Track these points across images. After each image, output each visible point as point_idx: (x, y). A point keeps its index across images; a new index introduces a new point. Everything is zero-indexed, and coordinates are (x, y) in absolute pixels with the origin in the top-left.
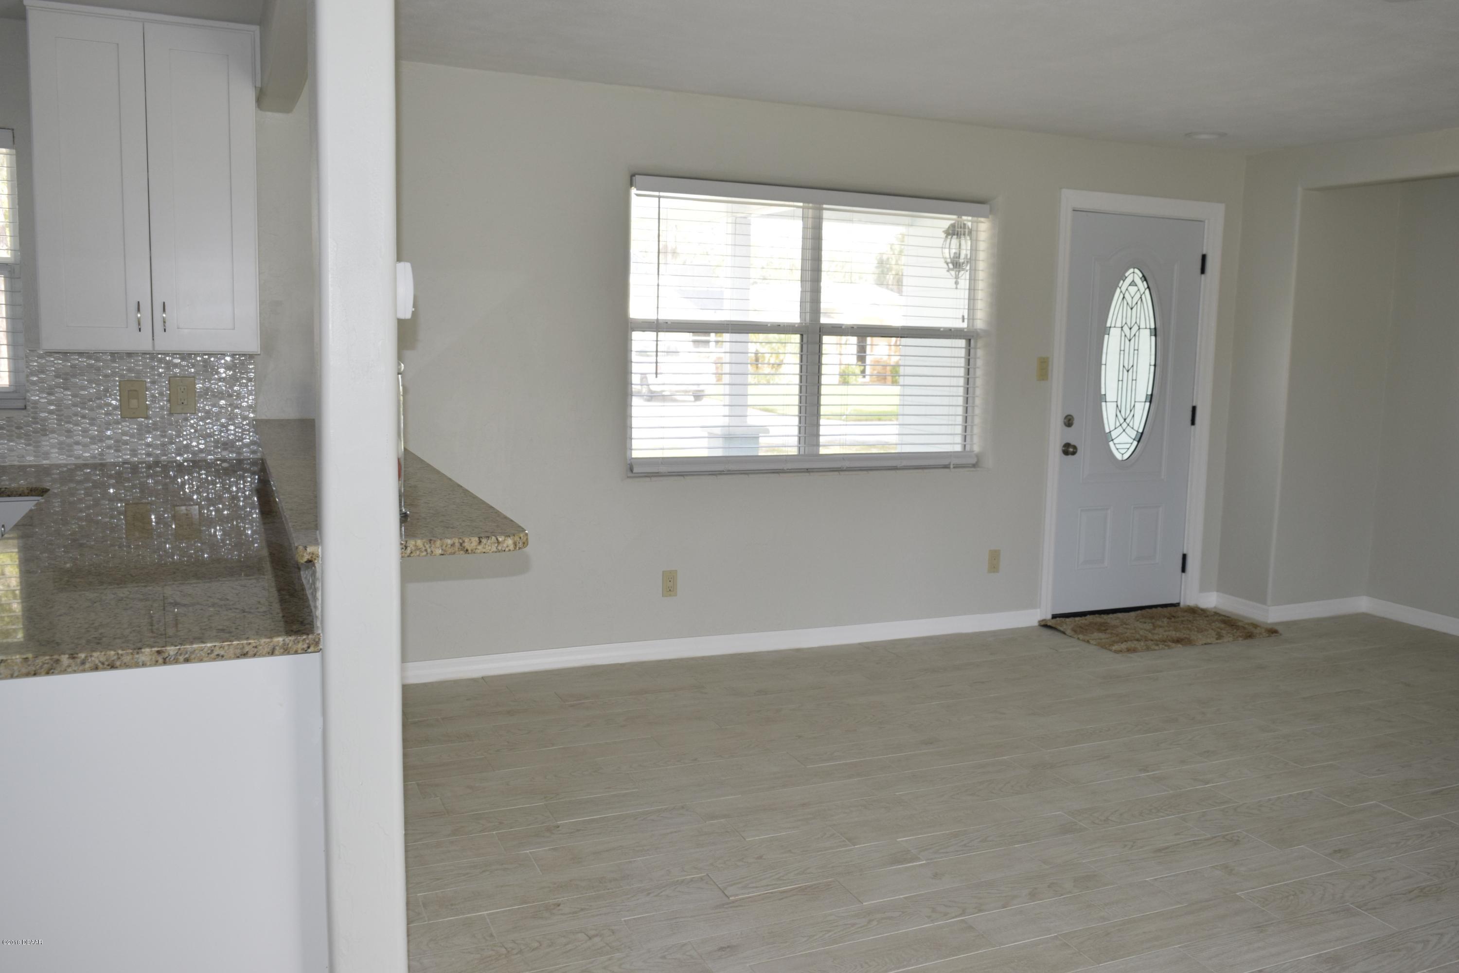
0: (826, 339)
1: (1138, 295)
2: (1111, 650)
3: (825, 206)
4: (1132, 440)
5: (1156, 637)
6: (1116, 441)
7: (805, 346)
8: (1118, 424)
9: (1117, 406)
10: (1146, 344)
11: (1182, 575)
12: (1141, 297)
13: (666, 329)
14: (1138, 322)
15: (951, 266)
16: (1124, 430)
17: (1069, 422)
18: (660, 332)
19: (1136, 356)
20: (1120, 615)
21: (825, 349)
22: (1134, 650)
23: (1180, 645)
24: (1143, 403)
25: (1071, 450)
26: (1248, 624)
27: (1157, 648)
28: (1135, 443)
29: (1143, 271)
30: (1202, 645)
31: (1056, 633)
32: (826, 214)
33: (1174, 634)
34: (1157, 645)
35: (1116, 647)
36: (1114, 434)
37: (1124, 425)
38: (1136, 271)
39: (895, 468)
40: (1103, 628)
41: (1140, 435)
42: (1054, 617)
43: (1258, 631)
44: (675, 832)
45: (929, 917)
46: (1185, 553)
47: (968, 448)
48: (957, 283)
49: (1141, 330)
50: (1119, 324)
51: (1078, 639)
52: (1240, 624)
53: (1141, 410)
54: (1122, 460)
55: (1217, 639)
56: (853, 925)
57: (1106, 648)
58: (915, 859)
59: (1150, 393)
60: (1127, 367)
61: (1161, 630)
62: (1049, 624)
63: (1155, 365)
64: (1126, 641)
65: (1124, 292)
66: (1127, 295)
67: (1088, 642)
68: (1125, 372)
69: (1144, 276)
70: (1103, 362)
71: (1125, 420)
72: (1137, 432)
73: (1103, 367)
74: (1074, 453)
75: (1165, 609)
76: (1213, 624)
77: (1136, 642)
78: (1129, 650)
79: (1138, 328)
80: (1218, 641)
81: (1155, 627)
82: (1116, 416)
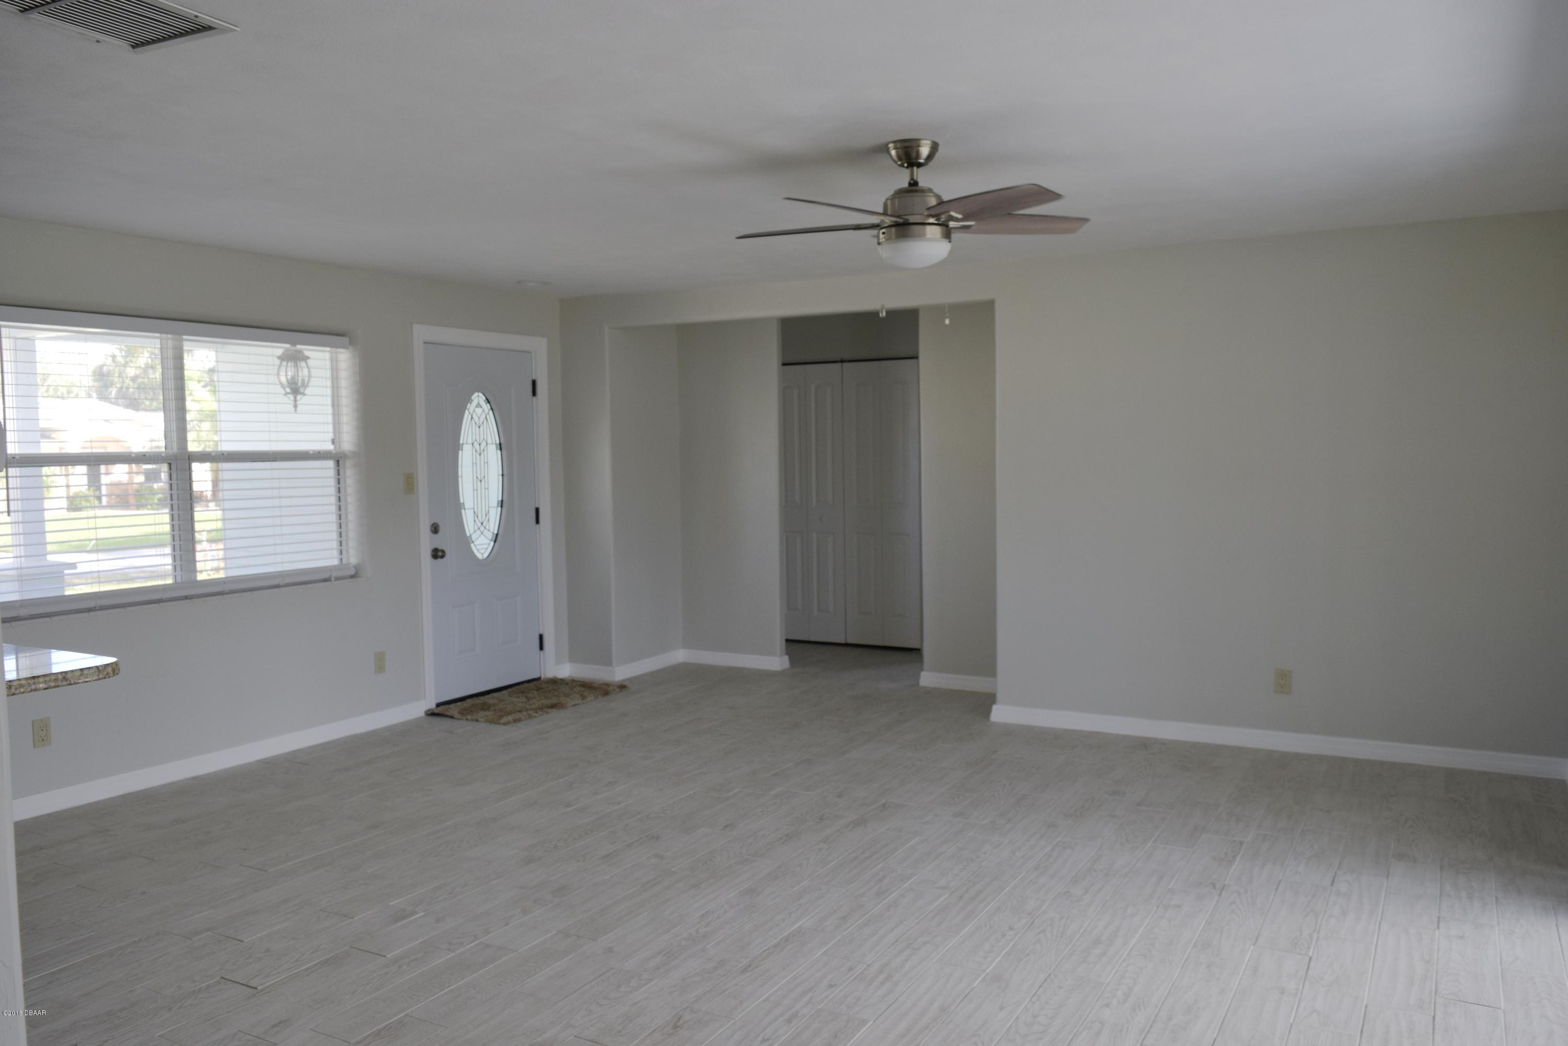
0: (195, 466)
1: (484, 416)
2: (499, 724)
3: (185, 337)
4: (489, 541)
5: (533, 707)
6: (476, 543)
7: (174, 476)
8: (476, 528)
9: (475, 512)
10: (494, 457)
11: (540, 653)
12: (486, 418)
13: (17, 463)
14: (485, 439)
15: (288, 390)
16: (482, 533)
17: (435, 529)
18: (10, 467)
19: (486, 468)
20: (495, 695)
21: (195, 476)
22: (519, 720)
23: (554, 710)
24: (496, 508)
25: (440, 554)
26: (602, 684)
27: (537, 715)
28: (492, 543)
29: (486, 395)
30: (572, 706)
31: (445, 719)
32: (187, 346)
33: (546, 702)
34: (537, 712)
35: (504, 720)
36: (474, 537)
37: (482, 528)
38: (481, 395)
39: (278, 586)
40: (485, 707)
41: (495, 536)
42: (438, 705)
43: (611, 688)
44: (164, 955)
45: (449, 950)
46: (541, 633)
47: (345, 561)
48: (296, 406)
49: (488, 445)
50: (470, 441)
51: (467, 719)
52: (595, 685)
53: (495, 513)
54: (483, 559)
55: (583, 700)
56: (387, 973)
57: (495, 723)
58: (413, 913)
59: (500, 499)
60: (479, 477)
61: (535, 701)
62: (436, 711)
63: (503, 475)
64: (510, 714)
65: (471, 413)
66: (475, 417)
67: (477, 720)
68: (479, 482)
69: (487, 399)
70: (460, 475)
71: (482, 524)
72: (493, 533)
73: (460, 479)
74: (442, 557)
75: (531, 684)
76: (575, 689)
77: (518, 713)
78: (515, 721)
79: (485, 444)
80: (584, 701)
81: (528, 699)
82: (475, 521)
